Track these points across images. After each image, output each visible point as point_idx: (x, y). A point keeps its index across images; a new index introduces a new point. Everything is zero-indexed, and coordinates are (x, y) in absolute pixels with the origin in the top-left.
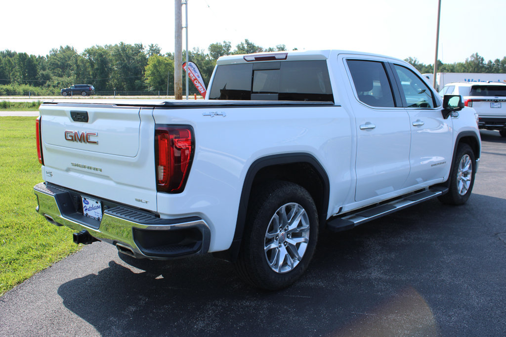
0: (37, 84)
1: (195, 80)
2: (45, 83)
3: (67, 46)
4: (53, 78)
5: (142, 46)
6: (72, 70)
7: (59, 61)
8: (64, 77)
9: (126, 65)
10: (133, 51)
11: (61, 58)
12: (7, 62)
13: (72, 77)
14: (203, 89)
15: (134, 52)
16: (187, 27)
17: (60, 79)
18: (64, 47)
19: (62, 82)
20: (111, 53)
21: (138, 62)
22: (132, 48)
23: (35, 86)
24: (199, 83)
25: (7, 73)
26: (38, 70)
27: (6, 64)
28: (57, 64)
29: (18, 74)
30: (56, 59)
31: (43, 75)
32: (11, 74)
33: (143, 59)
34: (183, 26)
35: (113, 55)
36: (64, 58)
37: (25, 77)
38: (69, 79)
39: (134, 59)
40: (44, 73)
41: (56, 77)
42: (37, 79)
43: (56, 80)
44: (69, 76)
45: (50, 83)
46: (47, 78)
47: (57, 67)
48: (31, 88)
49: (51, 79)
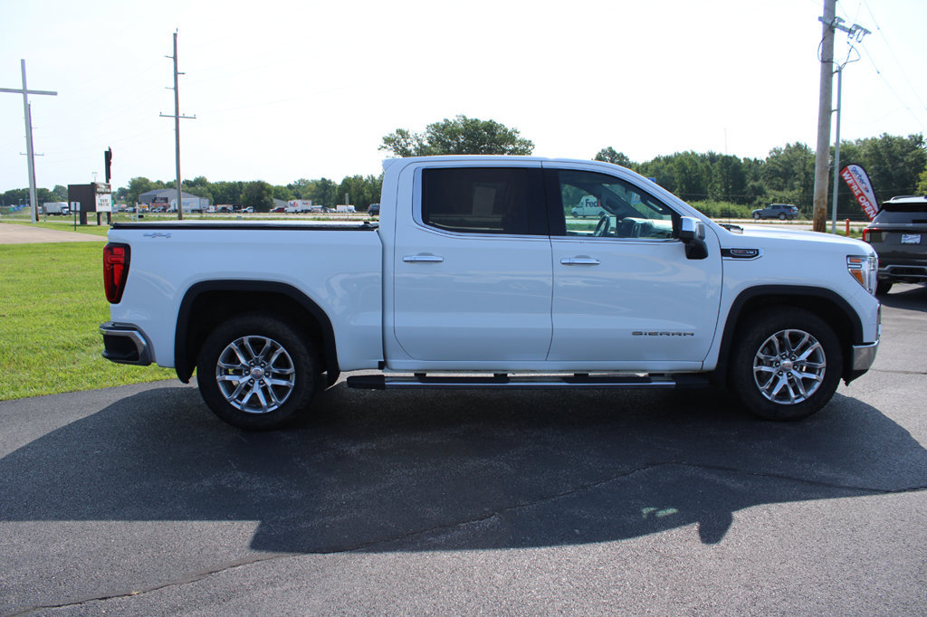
0: (741, 202)
1: (860, 195)
2: (755, 199)
3: (797, 143)
4: (769, 192)
5: (921, 137)
6: (799, 179)
7: (780, 166)
8: (785, 191)
9: (886, 170)
10: (903, 147)
11: (783, 162)
12: (705, 169)
13: (796, 191)
14: (872, 212)
15: (904, 150)
16: (838, 110)
17: (780, 194)
18: (791, 145)
19: (781, 198)
20: (864, 151)
21: (910, 165)
22: (901, 142)
23: (739, 203)
24: (867, 200)
25: (703, 185)
26: (748, 180)
27: (703, 171)
28: (777, 171)
29: (719, 186)
30: (776, 164)
31: (753, 186)
32: (709, 186)
33: (919, 161)
34: (833, 109)
35: (866, 155)
36: (788, 163)
37: (727, 190)
38: (791, 194)
39: (902, 161)
40: (756, 184)
41: (774, 191)
42: (744, 193)
43: (772, 194)
44: (792, 188)
45: (761, 200)
46: (760, 191)
47: (776, 176)
48: (733, 207)
49: (765, 193)
